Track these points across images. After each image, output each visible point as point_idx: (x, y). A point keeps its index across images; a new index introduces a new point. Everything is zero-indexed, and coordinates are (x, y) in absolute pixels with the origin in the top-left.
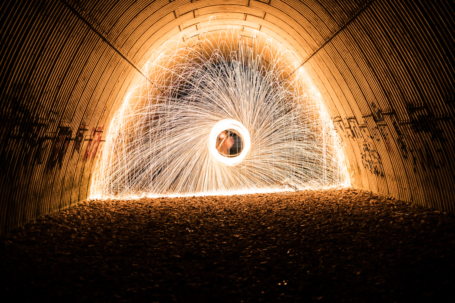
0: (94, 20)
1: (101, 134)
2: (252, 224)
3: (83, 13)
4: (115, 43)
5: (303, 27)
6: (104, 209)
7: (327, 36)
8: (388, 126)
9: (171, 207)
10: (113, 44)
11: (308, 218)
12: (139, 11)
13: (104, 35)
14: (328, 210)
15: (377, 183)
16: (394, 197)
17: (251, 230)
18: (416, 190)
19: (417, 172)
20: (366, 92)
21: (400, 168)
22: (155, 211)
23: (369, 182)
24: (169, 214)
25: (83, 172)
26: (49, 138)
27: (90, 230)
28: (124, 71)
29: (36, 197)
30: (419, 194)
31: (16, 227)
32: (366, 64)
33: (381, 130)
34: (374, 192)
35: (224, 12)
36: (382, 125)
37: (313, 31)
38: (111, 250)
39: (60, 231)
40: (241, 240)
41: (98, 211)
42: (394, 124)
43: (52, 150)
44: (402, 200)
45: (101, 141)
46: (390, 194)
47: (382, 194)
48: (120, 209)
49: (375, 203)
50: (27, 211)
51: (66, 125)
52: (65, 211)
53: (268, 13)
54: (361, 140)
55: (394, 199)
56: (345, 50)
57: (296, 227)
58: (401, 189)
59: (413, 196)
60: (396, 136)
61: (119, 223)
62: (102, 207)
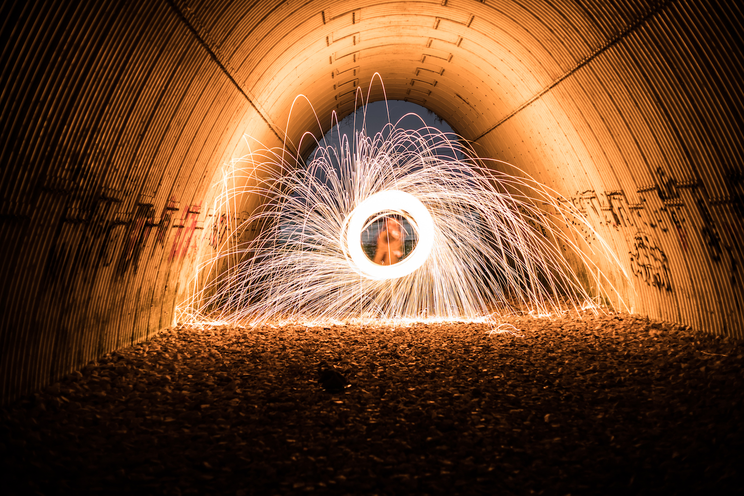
0: (202, 23)
1: (197, 216)
2: (465, 370)
3: (187, 10)
4: (229, 64)
5: (539, 41)
6: (205, 342)
7: (582, 56)
8: (686, 207)
9: (317, 341)
10: (225, 64)
11: (556, 360)
12: (269, 9)
13: (213, 50)
14: (584, 347)
15: (659, 301)
16: (690, 325)
17: (467, 381)
18: (733, 314)
19: (738, 284)
20: (648, 149)
21: (704, 278)
22: (290, 346)
23: (642, 301)
24: (317, 352)
25: (167, 280)
26: (123, 223)
27: (193, 378)
28: (238, 110)
29: (98, 321)
30: (739, 322)
31: (67, 373)
32: (653, 102)
33: (673, 213)
34: (651, 316)
35: (402, 15)
36: (676, 205)
37: (557, 47)
38: (241, 414)
39: (143, 381)
40: (458, 398)
41: (195, 345)
42: (699, 203)
43: (125, 243)
44: (706, 330)
45: (196, 228)
46: (682, 321)
47: (666, 320)
48: (231, 342)
49: (660, 336)
50: (84, 346)
51: (147, 200)
52: (141, 345)
53: (477, 16)
54: (632, 232)
55: (691, 328)
56: (614, 79)
57: (542, 375)
58: (705, 313)
59: (727, 324)
60: (700, 223)
61: (238, 367)
62: (200, 340)
